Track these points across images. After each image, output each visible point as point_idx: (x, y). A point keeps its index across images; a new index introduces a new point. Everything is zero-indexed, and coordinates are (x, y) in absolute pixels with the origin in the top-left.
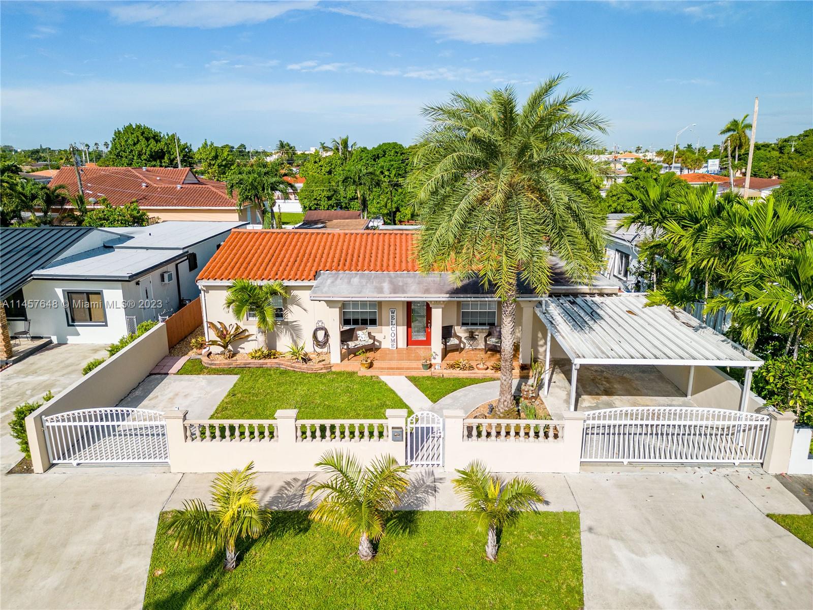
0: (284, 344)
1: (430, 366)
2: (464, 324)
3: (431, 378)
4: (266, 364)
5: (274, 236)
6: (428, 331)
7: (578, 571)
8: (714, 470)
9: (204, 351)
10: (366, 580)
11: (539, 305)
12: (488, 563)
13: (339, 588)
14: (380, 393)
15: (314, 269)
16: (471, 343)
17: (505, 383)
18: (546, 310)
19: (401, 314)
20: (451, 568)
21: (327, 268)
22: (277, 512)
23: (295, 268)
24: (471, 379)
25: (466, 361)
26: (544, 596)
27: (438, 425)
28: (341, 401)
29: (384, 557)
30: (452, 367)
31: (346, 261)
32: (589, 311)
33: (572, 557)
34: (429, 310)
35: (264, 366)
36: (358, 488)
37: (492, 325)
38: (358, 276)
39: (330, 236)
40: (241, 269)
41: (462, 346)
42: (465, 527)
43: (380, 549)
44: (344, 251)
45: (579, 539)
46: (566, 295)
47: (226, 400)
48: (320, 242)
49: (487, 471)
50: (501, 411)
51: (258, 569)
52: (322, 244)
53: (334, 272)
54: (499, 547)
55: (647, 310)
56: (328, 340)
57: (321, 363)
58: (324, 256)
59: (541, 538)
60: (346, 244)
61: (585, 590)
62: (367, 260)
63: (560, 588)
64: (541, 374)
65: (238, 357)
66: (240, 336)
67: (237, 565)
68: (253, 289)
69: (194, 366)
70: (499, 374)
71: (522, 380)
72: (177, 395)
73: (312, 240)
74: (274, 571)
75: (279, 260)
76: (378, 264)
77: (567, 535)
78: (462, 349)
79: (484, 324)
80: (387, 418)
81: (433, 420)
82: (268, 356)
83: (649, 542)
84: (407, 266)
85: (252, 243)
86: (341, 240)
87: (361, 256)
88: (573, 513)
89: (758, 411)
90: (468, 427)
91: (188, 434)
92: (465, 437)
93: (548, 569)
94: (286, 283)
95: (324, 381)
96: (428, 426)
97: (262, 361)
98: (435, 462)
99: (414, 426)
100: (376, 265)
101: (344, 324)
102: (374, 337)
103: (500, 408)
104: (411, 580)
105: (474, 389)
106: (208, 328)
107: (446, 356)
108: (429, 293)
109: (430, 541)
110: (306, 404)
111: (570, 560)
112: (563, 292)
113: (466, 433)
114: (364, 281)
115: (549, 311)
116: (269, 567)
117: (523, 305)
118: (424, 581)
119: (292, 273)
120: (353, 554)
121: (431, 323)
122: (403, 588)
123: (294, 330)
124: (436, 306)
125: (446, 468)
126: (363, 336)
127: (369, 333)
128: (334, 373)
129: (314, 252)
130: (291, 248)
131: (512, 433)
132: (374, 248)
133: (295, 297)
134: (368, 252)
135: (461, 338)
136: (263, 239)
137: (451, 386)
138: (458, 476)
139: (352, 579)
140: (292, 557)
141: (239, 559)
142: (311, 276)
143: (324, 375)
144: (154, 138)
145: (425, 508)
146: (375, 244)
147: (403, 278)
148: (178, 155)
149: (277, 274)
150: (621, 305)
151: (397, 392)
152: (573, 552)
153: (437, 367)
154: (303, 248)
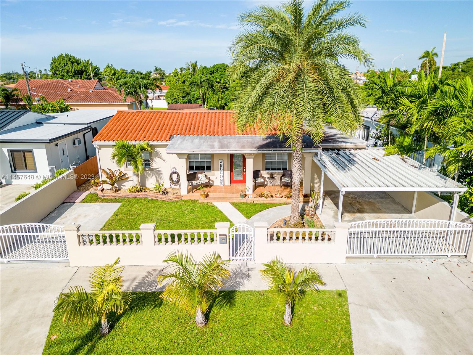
0: (151, 183)
1: (246, 196)
2: (267, 169)
3: (246, 203)
4: (139, 195)
5: (144, 114)
6: (244, 174)
7: (348, 332)
8: (435, 260)
9: (99, 188)
10: (200, 341)
11: (316, 156)
12: (286, 327)
13: (181, 348)
14: (213, 213)
15: (169, 134)
16: (272, 181)
17: (295, 205)
18: (320, 158)
19: (226, 163)
20: (260, 331)
21: (178, 134)
22: (140, 293)
23: (157, 134)
24: (272, 204)
25: (268, 192)
26: (326, 351)
27: (251, 233)
28: (187, 219)
29: (213, 324)
30: (260, 196)
31: (190, 129)
32: (348, 158)
33: (344, 322)
34: (244, 160)
35: (138, 197)
36: (194, 277)
37: (285, 169)
38: (198, 138)
39: (181, 114)
40: (122, 134)
41: (266, 183)
42: (269, 302)
43: (210, 318)
44: (189, 123)
45: (348, 308)
46: (333, 149)
47: (111, 219)
48: (174, 117)
49: (284, 263)
50: (292, 223)
51: (124, 334)
52: (176, 119)
53: (183, 136)
54: (293, 316)
55: (385, 158)
56: (179, 180)
57: (175, 195)
58: (177, 126)
59: (321, 308)
60: (191, 119)
61: (354, 346)
62: (204, 128)
63: (337, 344)
64: (318, 200)
65: (121, 191)
66: (122, 178)
67: (109, 332)
68: (129, 147)
69: (93, 197)
70: (289, 200)
71: (305, 204)
72: (80, 215)
73: (169, 116)
74: (136, 335)
75: (147, 129)
76: (212, 131)
77: (340, 306)
78: (266, 185)
79: (280, 169)
80: (216, 229)
81: (247, 229)
82: (141, 190)
83: (396, 310)
84: (230, 132)
85: (130, 119)
86: (188, 116)
87: (200, 126)
88: (343, 291)
89: (463, 221)
90: (270, 234)
91: (81, 240)
92: (269, 241)
93: (328, 331)
94: (151, 143)
95: (177, 206)
96: (244, 233)
97: (136, 194)
98: (249, 258)
99: (234, 233)
100: (210, 131)
101: (190, 170)
102: (209, 178)
103: (291, 222)
104: (232, 341)
105: (273, 210)
106: (102, 172)
107: (255, 189)
108: (245, 148)
109: (245, 312)
110: (164, 221)
111: (342, 324)
112: (331, 147)
113: (269, 238)
114: (202, 141)
115: (323, 160)
116: (132, 332)
117: (305, 155)
118: (241, 341)
119: (155, 136)
120: (192, 322)
121: (246, 169)
122: (226, 346)
123: (157, 174)
124: (249, 157)
125: (256, 261)
126: (202, 177)
127: (206, 176)
128: (183, 201)
129: (169, 124)
130: (155, 121)
131: (300, 238)
132: (209, 121)
133: (157, 152)
134: (205, 123)
135: (265, 178)
136: (137, 116)
137: (259, 208)
138: (264, 268)
139: (190, 341)
140: (149, 325)
141: (111, 327)
142: (168, 138)
143: (177, 202)
144: (76, 62)
145: (242, 289)
146: (209, 119)
147: (227, 139)
148: (91, 73)
149: (145, 137)
150: (368, 155)
151: (224, 212)
152: (344, 318)
153: (249, 197)
154: (163, 121)
